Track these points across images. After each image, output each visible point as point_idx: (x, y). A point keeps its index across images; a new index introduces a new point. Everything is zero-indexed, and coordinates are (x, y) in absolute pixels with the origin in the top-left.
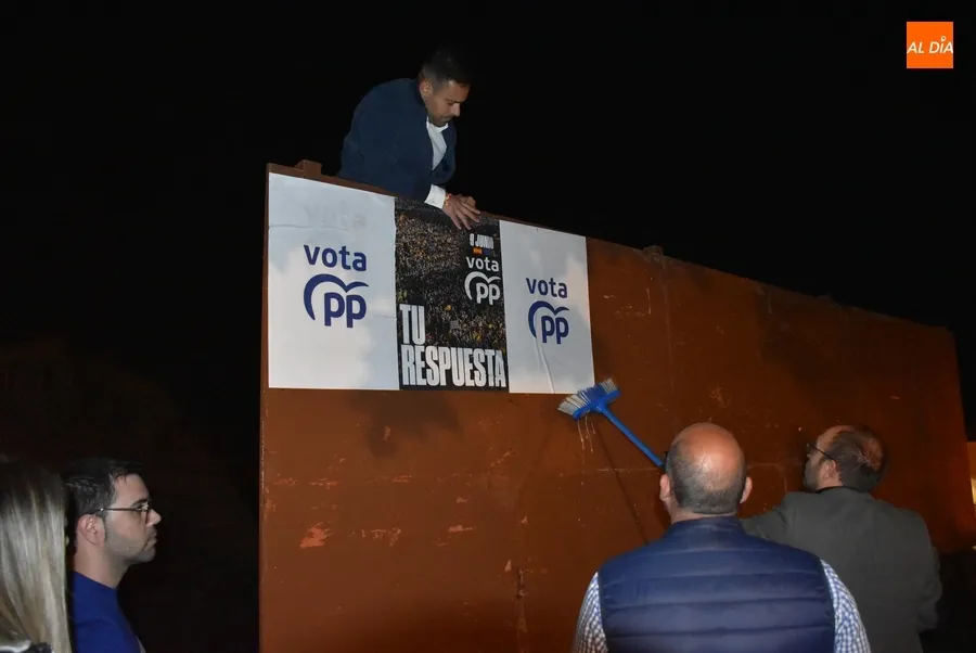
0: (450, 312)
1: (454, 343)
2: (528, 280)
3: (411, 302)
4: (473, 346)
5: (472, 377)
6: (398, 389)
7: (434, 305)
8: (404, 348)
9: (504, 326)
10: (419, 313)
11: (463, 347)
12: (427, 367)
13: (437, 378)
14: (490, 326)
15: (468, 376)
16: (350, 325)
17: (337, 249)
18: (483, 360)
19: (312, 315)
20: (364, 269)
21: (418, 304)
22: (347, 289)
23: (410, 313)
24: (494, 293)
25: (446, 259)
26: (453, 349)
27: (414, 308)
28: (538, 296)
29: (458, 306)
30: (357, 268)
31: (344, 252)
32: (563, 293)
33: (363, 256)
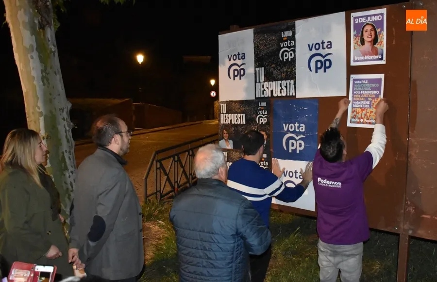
0: (273, 67)
1: (275, 80)
2: (309, 45)
3: (259, 66)
4: (282, 80)
5: (281, 92)
6: (254, 98)
7: (267, 66)
8: (257, 84)
9: (295, 69)
11: (277, 81)
12: (264, 90)
13: (268, 94)
14: (289, 70)
15: (279, 92)
16: (240, 79)
17: (237, 54)
18: (285, 85)
19: (230, 77)
20: (244, 58)
21: (262, 67)
22: (239, 67)
23: (259, 70)
24: (291, 55)
25: (272, 46)
26: (274, 82)
27: (261, 68)
28: (314, 51)
29: (276, 64)
30: (243, 59)
31: (239, 54)
32: (329, 46)
33: (244, 54)
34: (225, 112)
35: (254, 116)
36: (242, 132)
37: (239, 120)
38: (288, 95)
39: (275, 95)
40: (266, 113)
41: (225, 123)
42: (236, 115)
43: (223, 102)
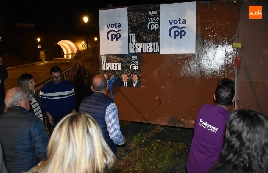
0: (143, 34)
1: (144, 41)
2: (169, 21)
3: (132, 33)
4: (149, 42)
5: (149, 50)
6: (128, 54)
7: (138, 32)
8: (130, 44)
9: (160, 35)
10: (134, 35)
11: (146, 42)
12: (136, 48)
13: (138, 51)
14: (155, 36)
15: (147, 50)
16: (117, 40)
17: (114, 24)
18: (152, 45)
19: (109, 39)
20: (120, 27)
21: (134, 33)
22: (116, 32)
23: (132, 35)
24: (157, 26)
25: (142, 20)
26: (143, 43)
28: (173, 25)
29: (145, 32)
30: (118, 27)
31: (116, 24)
32: (184, 22)
33: (120, 24)
34: (105, 62)
35: (128, 64)
36: (118, 75)
37: (116, 67)
38: (154, 51)
39: (144, 51)
40: (137, 62)
41: (105, 69)
42: (114, 64)
43: (103, 56)
